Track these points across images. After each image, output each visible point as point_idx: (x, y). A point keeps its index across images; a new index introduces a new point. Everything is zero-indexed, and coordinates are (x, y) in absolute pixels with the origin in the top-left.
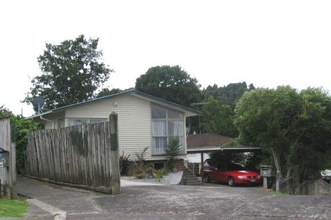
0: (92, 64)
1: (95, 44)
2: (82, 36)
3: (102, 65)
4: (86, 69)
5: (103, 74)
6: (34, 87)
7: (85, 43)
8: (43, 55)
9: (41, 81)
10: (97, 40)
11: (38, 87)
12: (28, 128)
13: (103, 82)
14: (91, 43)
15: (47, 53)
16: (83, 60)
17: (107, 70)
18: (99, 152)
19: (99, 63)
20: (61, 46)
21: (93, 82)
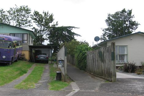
0: (130, 21)
1: (130, 12)
2: (124, 9)
3: (135, 22)
4: (127, 24)
5: (135, 26)
6: (104, 33)
7: (126, 12)
8: (107, 19)
9: (107, 30)
10: (131, 11)
11: (106, 33)
12: (88, 50)
13: (135, 29)
14: (128, 12)
15: (109, 18)
16: (126, 20)
17: (137, 24)
18: (108, 61)
19: (133, 21)
20: (115, 14)
21: (130, 30)
